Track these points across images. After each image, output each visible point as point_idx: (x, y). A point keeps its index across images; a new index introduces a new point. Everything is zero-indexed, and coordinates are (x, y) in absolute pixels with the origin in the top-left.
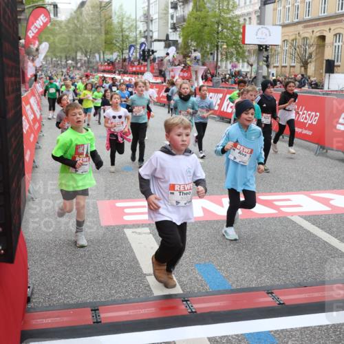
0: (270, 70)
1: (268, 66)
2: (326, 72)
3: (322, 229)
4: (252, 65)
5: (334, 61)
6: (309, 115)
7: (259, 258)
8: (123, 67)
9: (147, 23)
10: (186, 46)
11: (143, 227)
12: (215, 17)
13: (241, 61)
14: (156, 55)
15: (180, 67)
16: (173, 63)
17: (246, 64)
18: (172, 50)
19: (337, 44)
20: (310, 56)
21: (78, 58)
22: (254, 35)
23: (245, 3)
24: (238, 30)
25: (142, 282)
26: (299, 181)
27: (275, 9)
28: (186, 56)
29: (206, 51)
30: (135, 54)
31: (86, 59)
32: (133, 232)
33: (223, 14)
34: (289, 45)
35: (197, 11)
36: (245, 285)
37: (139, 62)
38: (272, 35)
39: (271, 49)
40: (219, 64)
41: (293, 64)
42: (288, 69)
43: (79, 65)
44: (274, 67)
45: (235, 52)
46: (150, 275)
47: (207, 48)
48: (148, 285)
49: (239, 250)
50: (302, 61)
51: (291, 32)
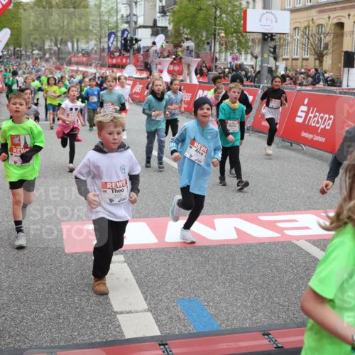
0: (277, 64)
1: (275, 59)
2: (345, 66)
4: (256, 58)
5: (354, 54)
6: (322, 118)
7: (256, 292)
8: (101, 58)
9: (130, 5)
13: (243, 52)
14: (142, 44)
15: (170, 59)
16: (161, 54)
17: (249, 56)
18: (160, 39)
20: (326, 47)
21: (46, 47)
22: (257, 22)
24: (240, 15)
25: (111, 322)
26: (308, 198)
28: (177, 46)
29: (201, 40)
30: (116, 43)
31: (56, 48)
34: (301, 33)
36: (237, 325)
37: (121, 53)
38: (280, 22)
39: (280, 39)
40: (217, 55)
41: (306, 57)
42: (299, 62)
43: (47, 56)
44: (283, 59)
45: (236, 42)
46: (121, 313)
47: (202, 36)
48: (119, 326)
49: (231, 282)
50: (316, 53)
51: (303, 18)
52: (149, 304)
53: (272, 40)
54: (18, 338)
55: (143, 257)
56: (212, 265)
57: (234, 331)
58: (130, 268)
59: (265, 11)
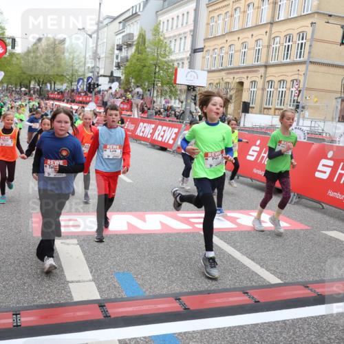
1: (196, 104)
2: (243, 112)
4: (182, 102)
5: (249, 104)
7: (172, 268)
8: (71, 96)
9: (95, 60)
10: (128, 82)
11: (72, 238)
12: (153, 60)
13: (173, 98)
14: (101, 88)
15: (121, 100)
16: (115, 96)
17: (177, 101)
18: (115, 85)
19: (253, 90)
20: (231, 98)
21: (32, 86)
22: (184, 77)
23: (180, 50)
24: (172, 72)
25: (64, 288)
27: (204, 57)
28: (127, 91)
29: (145, 88)
30: (82, 86)
31: (38, 87)
32: (62, 243)
33: (160, 57)
34: (214, 87)
35: (139, 53)
36: (157, 292)
37: (86, 93)
38: (201, 80)
40: (155, 99)
43: (32, 92)
45: (168, 90)
46: (72, 282)
47: (145, 85)
48: (70, 292)
49: (155, 260)
51: (216, 77)
52: (93, 276)
53: (194, 90)
55: (92, 241)
56: (142, 248)
57: (156, 297)
58: (82, 249)
59: (190, 70)
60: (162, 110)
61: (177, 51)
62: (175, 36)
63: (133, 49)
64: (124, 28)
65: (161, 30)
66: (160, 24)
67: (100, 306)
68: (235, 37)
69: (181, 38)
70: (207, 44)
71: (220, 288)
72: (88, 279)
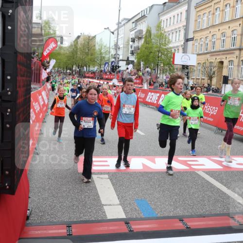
0: (189, 81)
1: (188, 78)
2: (223, 83)
3: (217, 180)
5: (228, 77)
6: (212, 109)
8: (100, 75)
9: (116, 50)
10: (139, 64)
11: (104, 174)
12: (157, 48)
14: (121, 69)
18: (131, 66)
19: (230, 67)
20: (214, 73)
21: (74, 69)
22: (180, 59)
23: (176, 40)
24: (171, 56)
25: (100, 210)
26: (204, 149)
27: (193, 45)
28: (139, 70)
30: (108, 68)
31: (78, 69)
32: (98, 177)
33: (162, 46)
34: (201, 66)
35: (146, 44)
36: (166, 214)
37: (110, 73)
38: (191, 60)
40: (158, 75)
41: (203, 78)
42: (200, 80)
43: (74, 73)
44: (192, 79)
46: (106, 205)
47: (151, 66)
48: (104, 212)
50: (209, 76)
51: (203, 59)
52: (120, 201)
54: (52, 216)
55: (118, 176)
56: (154, 182)
58: (111, 182)
59: (184, 54)
60: (164, 83)
61: (174, 41)
62: (172, 30)
63: (143, 41)
64: (136, 26)
65: (162, 27)
66: (161, 22)
67: (126, 223)
68: (216, 29)
69: (176, 32)
70: (196, 35)
71: (212, 213)
72: (116, 203)
